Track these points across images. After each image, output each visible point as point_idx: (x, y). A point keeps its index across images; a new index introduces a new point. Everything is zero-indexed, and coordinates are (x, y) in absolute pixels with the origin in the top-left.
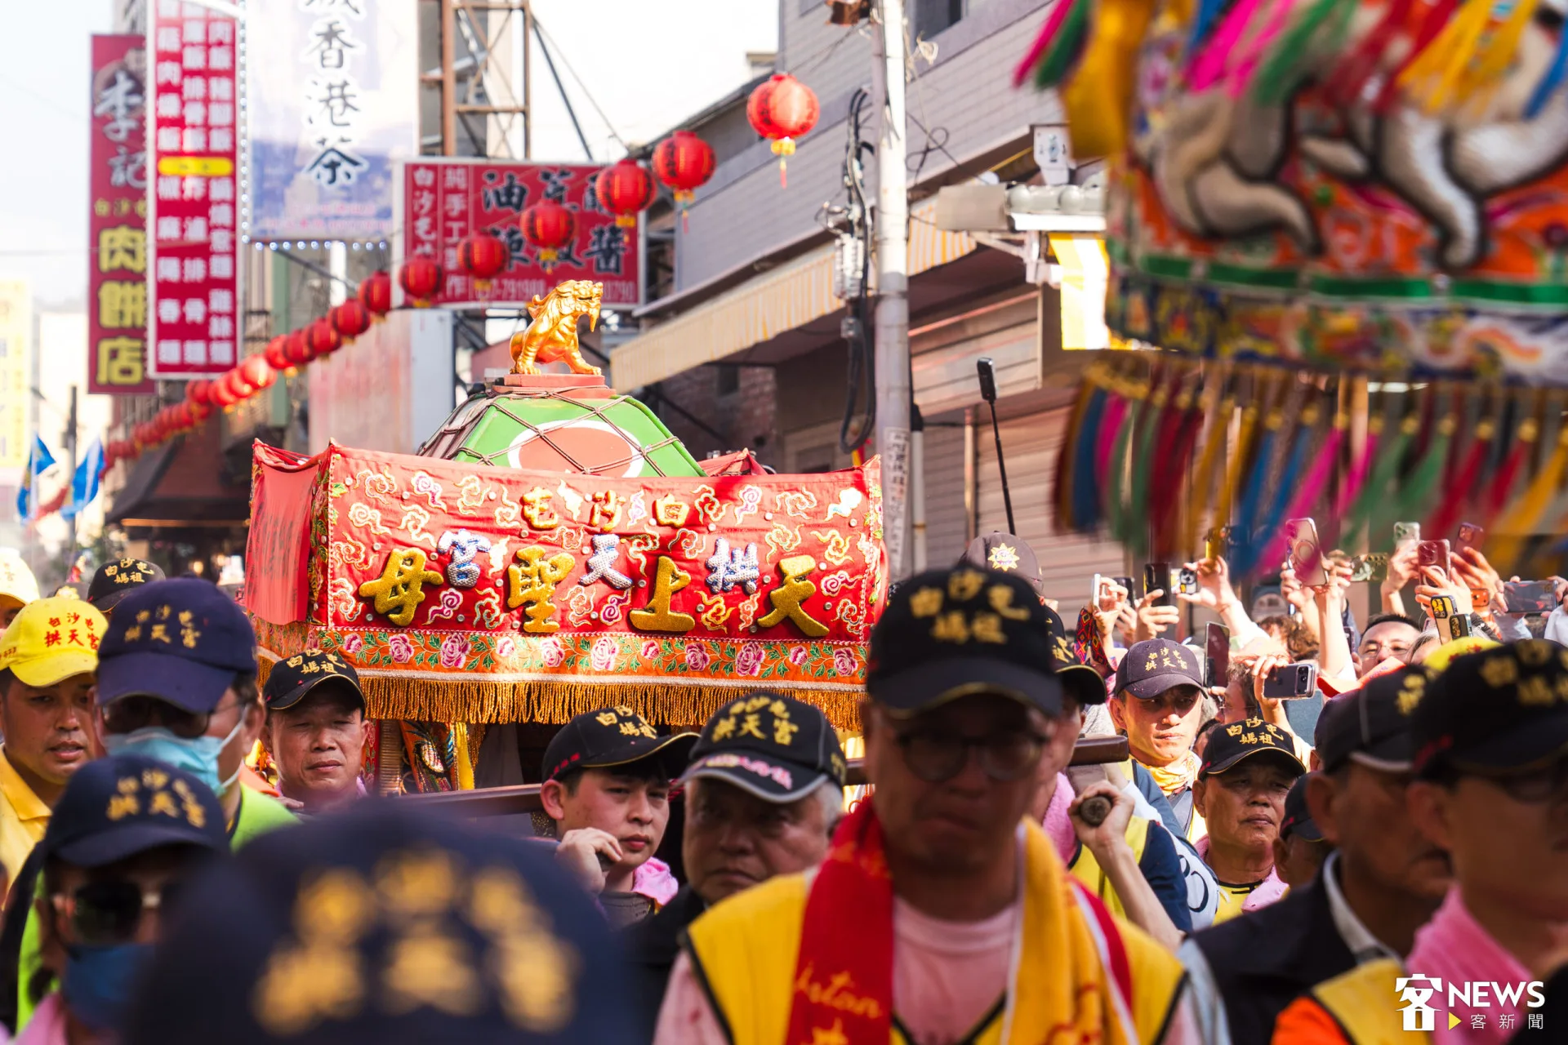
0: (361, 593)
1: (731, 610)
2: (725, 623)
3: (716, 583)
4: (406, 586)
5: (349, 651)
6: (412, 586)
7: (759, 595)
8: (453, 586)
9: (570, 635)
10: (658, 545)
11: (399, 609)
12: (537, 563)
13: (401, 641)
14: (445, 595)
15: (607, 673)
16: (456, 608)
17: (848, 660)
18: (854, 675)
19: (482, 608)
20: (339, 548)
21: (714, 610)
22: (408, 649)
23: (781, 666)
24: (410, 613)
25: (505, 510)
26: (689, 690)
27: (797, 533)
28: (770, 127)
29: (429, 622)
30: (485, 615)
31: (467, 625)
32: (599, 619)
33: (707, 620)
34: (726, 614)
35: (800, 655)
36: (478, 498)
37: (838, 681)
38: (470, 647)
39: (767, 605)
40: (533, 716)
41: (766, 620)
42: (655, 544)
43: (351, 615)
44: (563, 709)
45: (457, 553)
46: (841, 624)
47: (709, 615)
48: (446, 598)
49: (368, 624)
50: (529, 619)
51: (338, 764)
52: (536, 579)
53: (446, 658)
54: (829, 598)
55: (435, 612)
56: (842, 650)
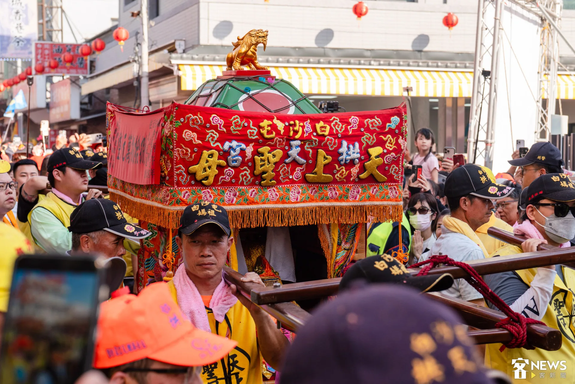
0: (189, 171)
1: (348, 172)
2: (345, 178)
3: (342, 160)
4: (210, 167)
5: (184, 198)
6: (212, 167)
7: (359, 165)
8: (230, 166)
9: (281, 187)
10: (317, 144)
11: (207, 178)
12: (267, 155)
13: (207, 193)
14: (227, 171)
15: (297, 203)
16: (231, 177)
17: (395, 191)
18: (397, 198)
19: (243, 176)
20: (178, 151)
21: (341, 172)
22: (211, 196)
23: (367, 195)
24: (211, 180)
25: (252, 131)
26: (330, 208)
27: (374, 137)
28: (118, 38)
29: (219, 183)
30: (244, 179)
31: (236, 184)
32: (292, 178)
33: (338, 177)
34: (345, 173)
35: (375, 190)
36: (239, 126)
37: (391, 200)
38: (238, 194)
39: (363, 169)
40: (266, 223)
41: (363, 176)
42: (316, 144)
43: (185, 182)
44: (279, 220)
45: (232, 152)
46: (392, 176)
47: (338, 175)
48: (227, 172)
49: (192, 185)
50: (264, 180)
51: (213, 264)
52: (266, 162)
53: (227, 199)
54: (387, 165)
55: (222, 178)
56: (392, 187)
